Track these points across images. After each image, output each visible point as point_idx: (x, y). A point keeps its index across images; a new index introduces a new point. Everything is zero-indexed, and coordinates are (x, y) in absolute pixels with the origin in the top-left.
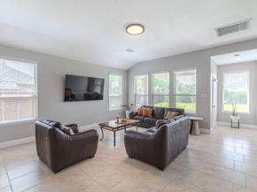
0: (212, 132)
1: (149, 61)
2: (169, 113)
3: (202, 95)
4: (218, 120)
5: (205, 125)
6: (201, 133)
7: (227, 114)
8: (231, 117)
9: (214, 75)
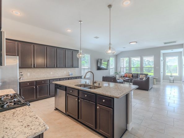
0: (161, 84)
1: (132, 51)
2: (141, 75)
3: (157, 67)
4: (163, 79)
5: (158, 81)
6: (157, 84)
7: (168, 76)
8: (170, 78)
9: (162, 58)
